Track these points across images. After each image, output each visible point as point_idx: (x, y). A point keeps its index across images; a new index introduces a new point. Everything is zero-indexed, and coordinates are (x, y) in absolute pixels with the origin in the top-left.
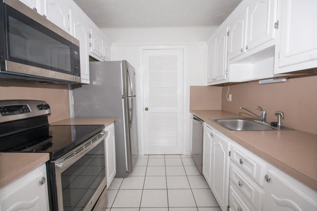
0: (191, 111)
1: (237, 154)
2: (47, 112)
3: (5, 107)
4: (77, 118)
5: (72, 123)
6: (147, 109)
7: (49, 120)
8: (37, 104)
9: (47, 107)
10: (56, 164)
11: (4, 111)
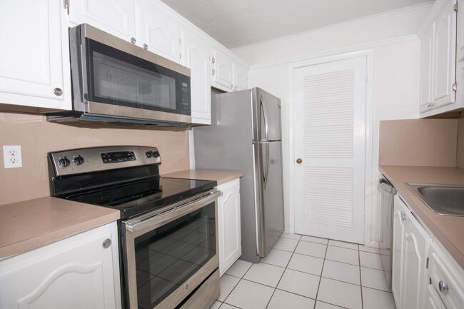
0: (382, 166)
1: (439, 268)
2: (158, 160)
3: (108, 154)
4: (198, 169)
5: (193, 176)
6: (299, 161)
7: (160, 171)
8: (146, 151)
9: (156, 154)
10: (127, 226)
11: (107, 158)
